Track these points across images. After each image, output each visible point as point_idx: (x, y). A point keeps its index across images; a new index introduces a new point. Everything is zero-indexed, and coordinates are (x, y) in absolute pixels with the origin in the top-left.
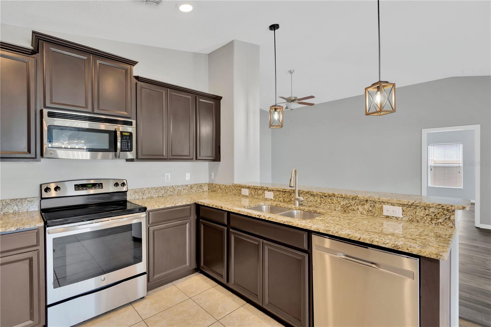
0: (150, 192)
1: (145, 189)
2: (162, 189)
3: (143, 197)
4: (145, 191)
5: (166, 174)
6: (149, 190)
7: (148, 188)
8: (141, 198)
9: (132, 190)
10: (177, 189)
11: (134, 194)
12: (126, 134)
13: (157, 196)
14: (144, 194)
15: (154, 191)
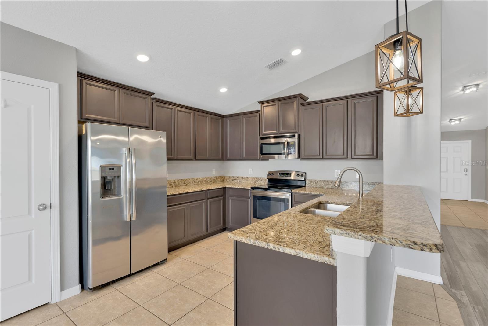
0: (322, 183)
1: (318, 181)
2: (331, 182)
3: (317, 186)
4: (318, 182)
5: (336, 171)
6: (321, 182)
7: (320, 180)
8: (315, 186)
9: (309, 180)
10: (345, 184)
11: (311, 183)
12: (292, 143)
13: (327, 187)
14: (317, 184)
15: (325, 183)
